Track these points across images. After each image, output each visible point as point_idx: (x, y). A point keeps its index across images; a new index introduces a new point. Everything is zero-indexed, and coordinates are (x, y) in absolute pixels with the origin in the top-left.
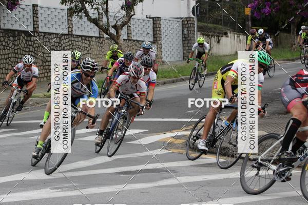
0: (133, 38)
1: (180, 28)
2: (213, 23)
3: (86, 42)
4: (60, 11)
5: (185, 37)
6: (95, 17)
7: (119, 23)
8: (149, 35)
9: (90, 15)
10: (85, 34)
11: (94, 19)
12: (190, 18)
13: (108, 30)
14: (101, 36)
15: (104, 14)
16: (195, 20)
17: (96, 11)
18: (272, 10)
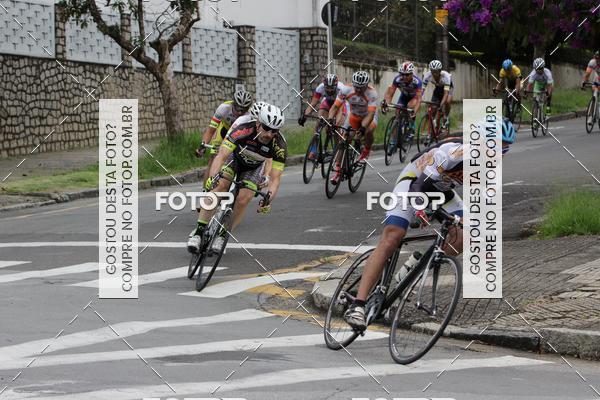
0: (194, 70)
1: (296, 49)
2: (366, 41)
3: (93, 76)
4: (40, 9)
5: (305, 70)
6: (114, 24)
7: (166, 37)
8: (230, 65)
9: (104, 18)
10: (91, 58)
11: (112, 28)
12: (318, 28)
13: (140, 51)
14: (127, 64)
15: (132, 16)
16: (328, 32)
17: (117, 10)
18: (494, 15)
